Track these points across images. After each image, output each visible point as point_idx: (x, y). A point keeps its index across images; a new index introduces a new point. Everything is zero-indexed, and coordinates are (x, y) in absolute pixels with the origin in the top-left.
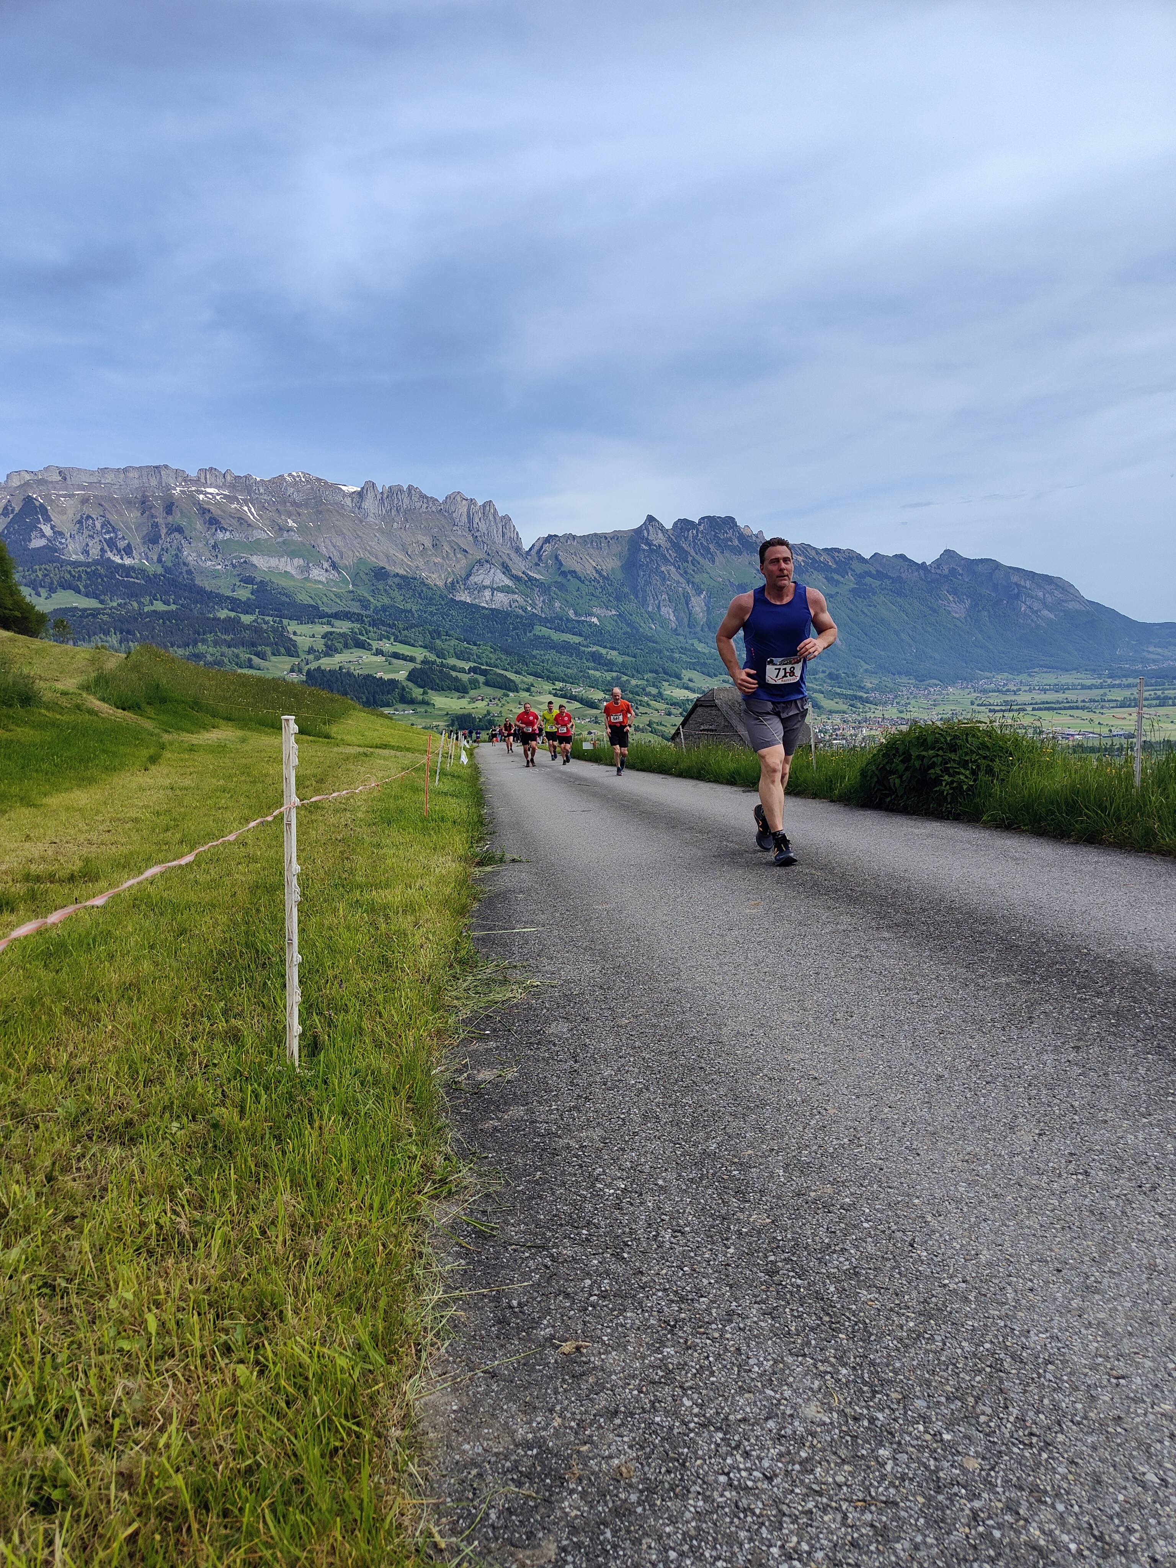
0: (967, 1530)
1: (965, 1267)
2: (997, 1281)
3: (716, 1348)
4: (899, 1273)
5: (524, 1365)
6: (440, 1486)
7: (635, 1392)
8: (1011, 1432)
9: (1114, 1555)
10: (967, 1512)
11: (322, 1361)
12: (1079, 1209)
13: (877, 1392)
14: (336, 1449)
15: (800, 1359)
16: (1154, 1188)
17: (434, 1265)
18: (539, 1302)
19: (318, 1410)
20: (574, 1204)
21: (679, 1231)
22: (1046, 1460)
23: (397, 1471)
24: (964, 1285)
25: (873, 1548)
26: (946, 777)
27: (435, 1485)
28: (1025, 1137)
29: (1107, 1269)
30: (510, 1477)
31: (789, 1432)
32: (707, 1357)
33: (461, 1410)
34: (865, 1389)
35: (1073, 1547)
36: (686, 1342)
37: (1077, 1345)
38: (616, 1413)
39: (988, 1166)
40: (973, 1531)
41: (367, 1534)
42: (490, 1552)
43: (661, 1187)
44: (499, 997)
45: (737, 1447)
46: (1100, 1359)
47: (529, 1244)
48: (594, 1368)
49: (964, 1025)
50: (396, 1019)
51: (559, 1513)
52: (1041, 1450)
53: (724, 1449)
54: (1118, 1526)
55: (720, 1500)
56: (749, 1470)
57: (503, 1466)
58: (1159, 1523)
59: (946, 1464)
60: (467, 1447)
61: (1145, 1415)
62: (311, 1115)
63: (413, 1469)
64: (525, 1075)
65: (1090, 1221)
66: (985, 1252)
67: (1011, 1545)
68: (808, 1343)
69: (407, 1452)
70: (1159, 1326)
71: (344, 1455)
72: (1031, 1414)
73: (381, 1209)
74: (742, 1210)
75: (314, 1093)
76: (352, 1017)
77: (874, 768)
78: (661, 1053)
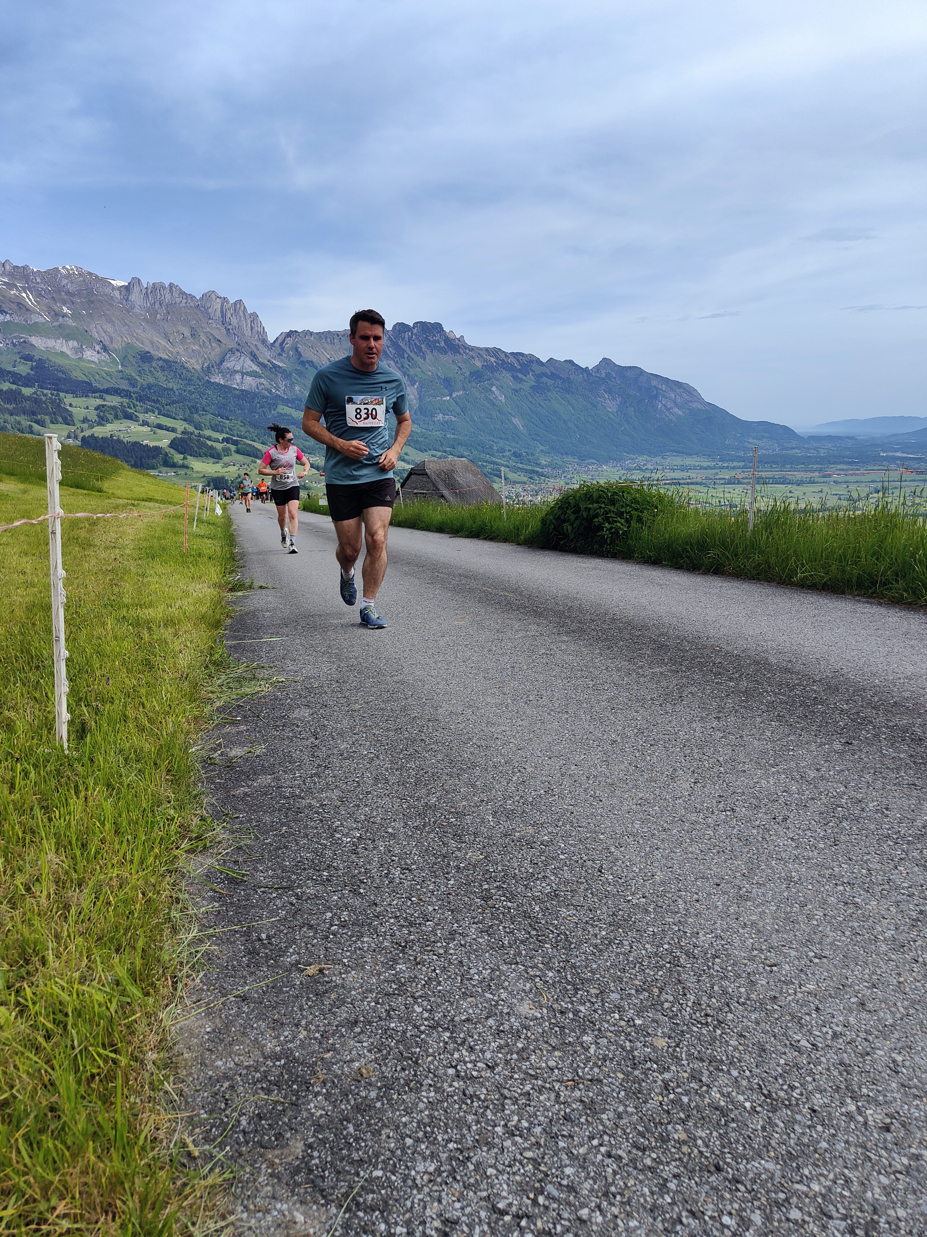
0: (661, 1098)
1: (644, 886)
2: (670, 896)
3: (442, 962)
4: (592, 893)
5: (273, 988)
6: (194, 1100)
7: (373, 1004)
8: (690, 1014)
9: (780, 1109)
10: (660, 1083)
11: (81, 997)
12: (729, 837)
13: (578, 989)
14: (93, 1076)
15: (513, 966)
16: (785, 819)
17: (190, 908)
18: (286, 934)
19: (76, 1043)
20: (316, 851)
21: (408, 869)
22: (720, 1036)
23: (153, 1090)
24: (644, 900)
25: (583, 1120)
26: (607, 524)
27: (189, 1100)
28: (684, 785)
29: (755, 882)
30: (260, 1086)
31: (507, 1027)
32: (435, 970)
33: (214, 1031)
34: (569, 987)
35: (748, 1105)
36: (415, 959)
37: (737, 942)
38: (356, 1022)
39: (656, 808)
40: (666, 1099)
41: (121, 1151)
42: (241, 1155)
43: (391, 834)
44: (248, 690)
45: (463, 1043)
46: (756, 952)
47: (276, 886)
48: (335, 987)
49: (630, 703)
50: (157, 708)
51: (305, 1114)
52: (715, 1027)
53: (451, 1046)
54: (782, 1085)
55: (450, 1089)
56: (474, 1062)
57: (253, 1077)
58: (814, 1080)
59: (639, 1045)
60: (219, 1063)
61: (795, 993)
62: (76, 787)
63: (168, 1087)
64: (272, 751)
65: (738, 845)
66: (659, 874)
67: (697, 1106)
68: (520, 954)
69: (163, 1072)
70: (798, 923)
71: (101, 1081)
72: (705, 998)
73: (142, 862)
74: (459, 849)
75: (80, 769)
76: (118, 706)
77: (551, 517)
78: (388, 730)
